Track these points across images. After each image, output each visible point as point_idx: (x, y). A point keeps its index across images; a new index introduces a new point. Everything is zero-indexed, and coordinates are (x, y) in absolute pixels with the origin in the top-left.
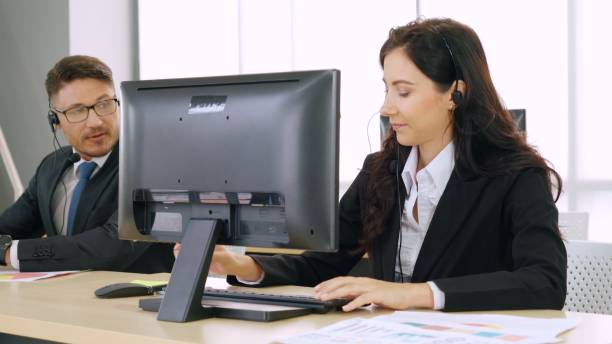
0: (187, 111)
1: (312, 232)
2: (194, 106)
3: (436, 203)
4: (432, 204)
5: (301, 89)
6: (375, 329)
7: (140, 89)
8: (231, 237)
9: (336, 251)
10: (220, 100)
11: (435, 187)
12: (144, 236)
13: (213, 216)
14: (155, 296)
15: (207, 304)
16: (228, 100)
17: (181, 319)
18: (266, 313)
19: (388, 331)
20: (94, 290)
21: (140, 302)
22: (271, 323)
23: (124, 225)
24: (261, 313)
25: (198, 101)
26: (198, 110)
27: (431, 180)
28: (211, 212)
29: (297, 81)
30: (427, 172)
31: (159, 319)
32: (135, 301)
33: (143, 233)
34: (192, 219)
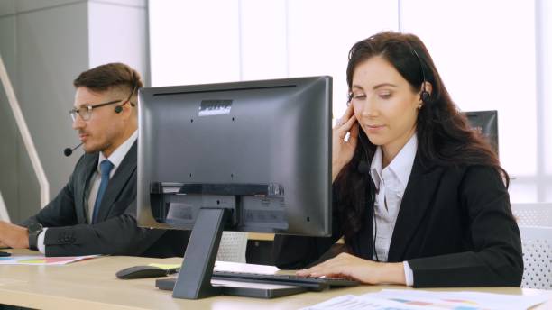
0: (197, 114)
1: (308, 219)
2: (203, 109)
3: (401, 195)
4: (398, 197)
5: (297, 93)
6: (364, 305)
7: (156, 95)
8: (237, 224)
9: (330, 236)
10: (227, 103)
11: (399, 181)
12: (160, 224)
13: (221, 205)
14: (170, 277)
15: (215, 283)
16: (233, 104)
17: (193, 296)
18: (268, 291)
19: (376, 306)
20: (115, 272)
21: (157, 281)
22: (273, 300)
23: (141, 214)
24: (263, 291)
25: (206, 105)
26: (207, 112)
27: (395, 176)
28: (218, 202)
29: (295, 86)
30: (390, 170)
31: (174, 296)
32: (152, 282)
33: (159, 221)
34: (202, 208)
